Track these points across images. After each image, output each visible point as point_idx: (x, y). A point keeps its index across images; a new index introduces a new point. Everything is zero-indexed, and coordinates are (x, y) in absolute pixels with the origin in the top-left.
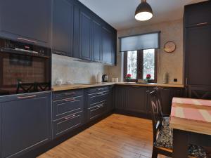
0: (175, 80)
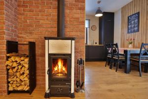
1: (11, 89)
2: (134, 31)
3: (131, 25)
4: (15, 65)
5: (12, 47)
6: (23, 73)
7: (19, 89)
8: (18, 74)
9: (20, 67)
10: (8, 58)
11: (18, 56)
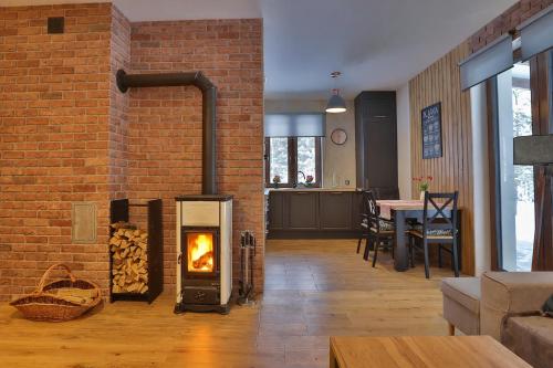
1: (116, 290)
2: (435, 155)
3: (428, 134)
4: (124, 244)
5: (120, 211)
6: (139, 260)
7: (130, 289)
8: (129, 261)
9: (133, 248)
10: (113, 230)
11: (128, 228)
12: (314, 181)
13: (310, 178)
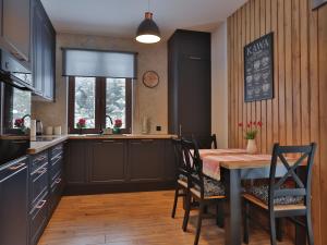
0: (159, 129)
2: (262, 97)
3: (253, 74)
12: (123, 127)
13: (118, 123)
